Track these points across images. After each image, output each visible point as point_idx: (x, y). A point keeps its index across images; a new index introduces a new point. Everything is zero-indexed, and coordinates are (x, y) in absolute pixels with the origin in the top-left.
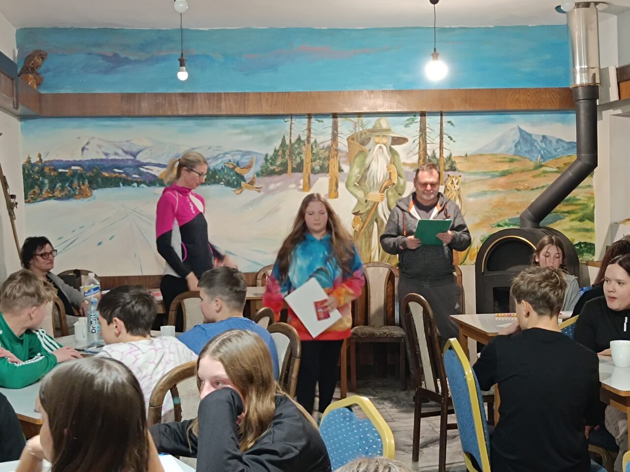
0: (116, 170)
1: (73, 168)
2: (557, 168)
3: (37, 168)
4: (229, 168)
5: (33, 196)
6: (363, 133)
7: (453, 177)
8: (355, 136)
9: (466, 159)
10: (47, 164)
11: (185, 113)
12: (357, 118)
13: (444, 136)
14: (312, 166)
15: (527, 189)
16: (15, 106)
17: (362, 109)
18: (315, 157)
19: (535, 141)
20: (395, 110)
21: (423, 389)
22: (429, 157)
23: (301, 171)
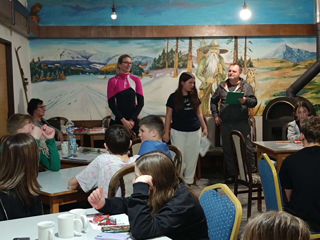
0: (78, 66)
1: (56, 65)
2: (305, 66)
3: (37, 65)
4: (136, 65)
5: (35, 79)
6: (205, 48)
7: (251, 70)
8: (201, 49)
9: (258, 61)
10: (43, 63)
11: (113, 37)
12: (202, 40)
13: (247, 49)
14: (178, 64)
15: (289, 77)
16: (28, 32)
17: (205, 35)
18: (180, 60)
19: (294, 52)
20: (222, 35)
21: (239, 179)
22: (239, 60)
23: (173, 67)
